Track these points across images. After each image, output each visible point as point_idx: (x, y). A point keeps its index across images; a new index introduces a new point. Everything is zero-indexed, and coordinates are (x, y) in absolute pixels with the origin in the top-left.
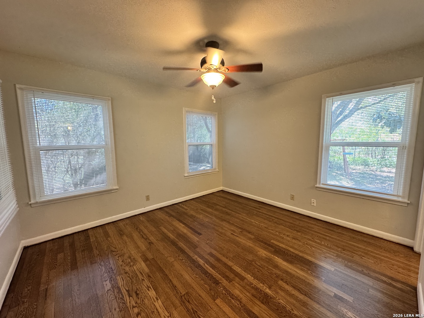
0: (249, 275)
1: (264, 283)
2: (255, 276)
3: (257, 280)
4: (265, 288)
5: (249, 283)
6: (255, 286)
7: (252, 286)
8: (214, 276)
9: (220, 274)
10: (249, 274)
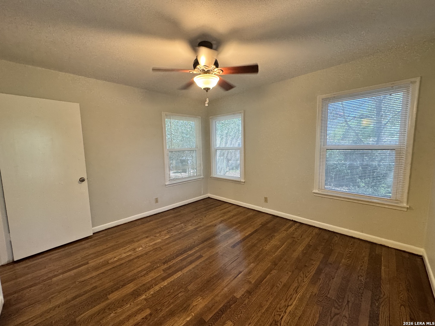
0: (166, 284)
1: (153, 295)
2: (163, 289)
3: (159, 290)
4: (148, 295)
5: (158, 283)
6: (153, 287)
7: (154, 285)
8: (172, 261)
9: (173, 264)
10: (168, 284)
